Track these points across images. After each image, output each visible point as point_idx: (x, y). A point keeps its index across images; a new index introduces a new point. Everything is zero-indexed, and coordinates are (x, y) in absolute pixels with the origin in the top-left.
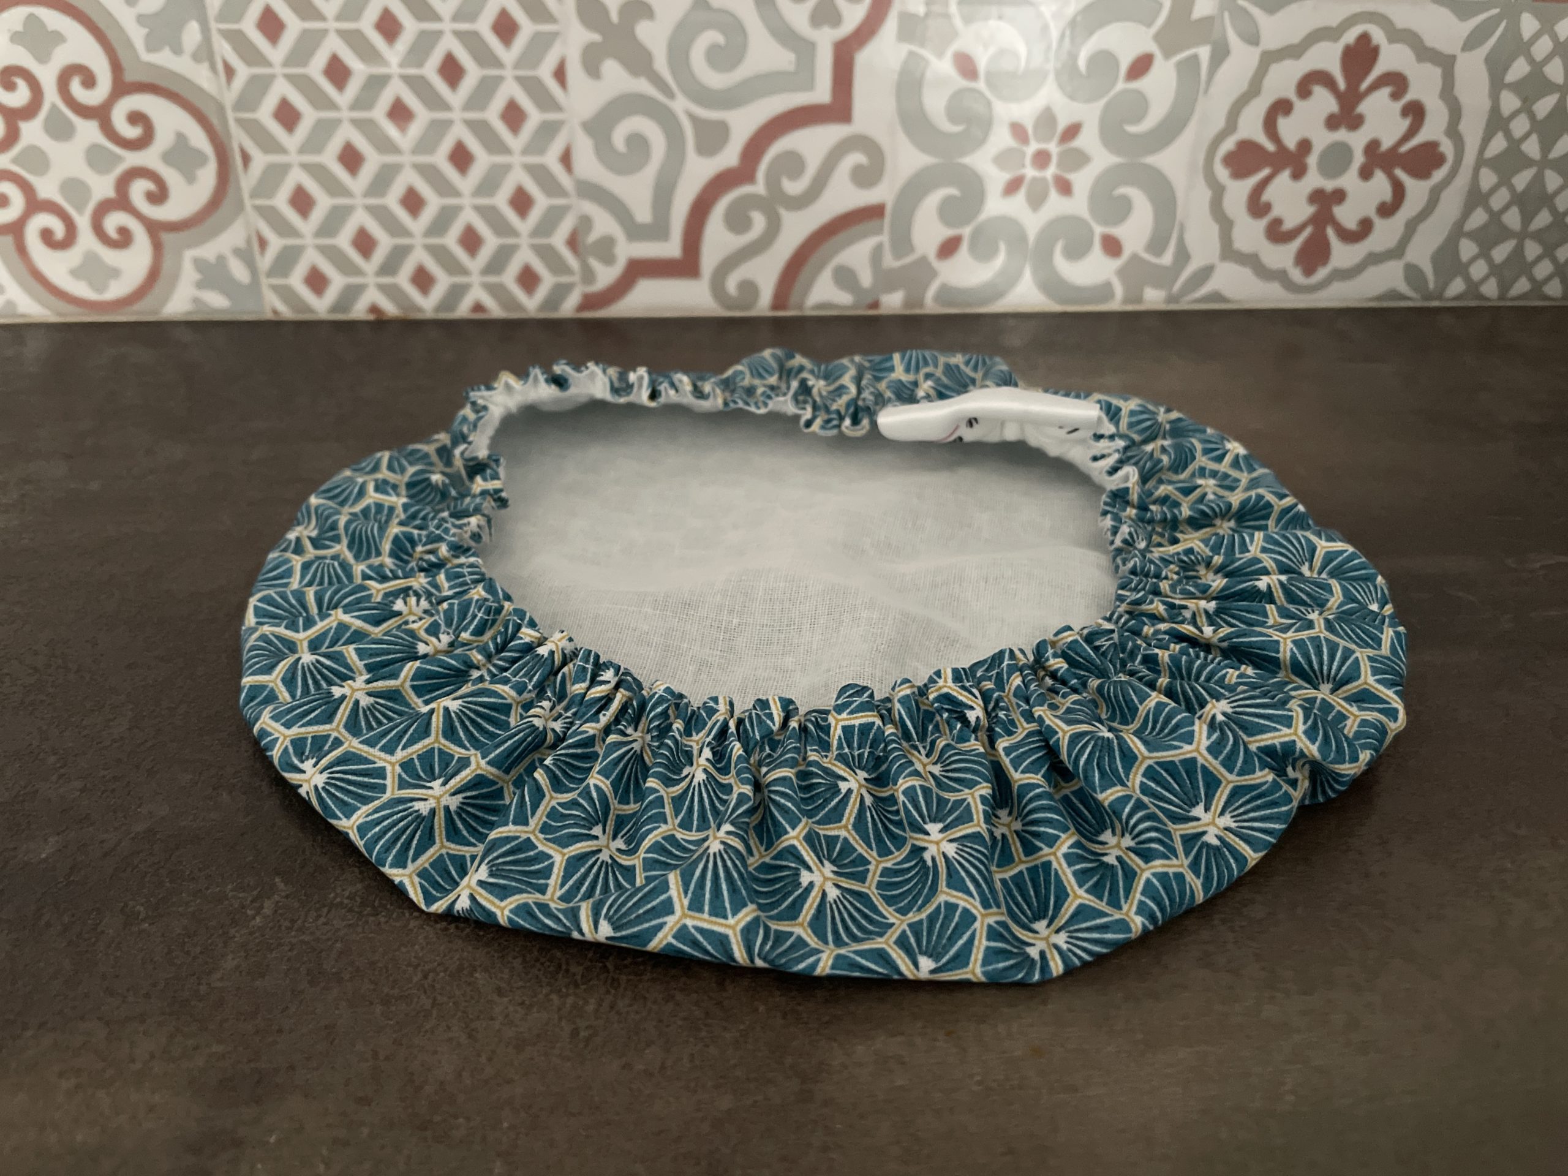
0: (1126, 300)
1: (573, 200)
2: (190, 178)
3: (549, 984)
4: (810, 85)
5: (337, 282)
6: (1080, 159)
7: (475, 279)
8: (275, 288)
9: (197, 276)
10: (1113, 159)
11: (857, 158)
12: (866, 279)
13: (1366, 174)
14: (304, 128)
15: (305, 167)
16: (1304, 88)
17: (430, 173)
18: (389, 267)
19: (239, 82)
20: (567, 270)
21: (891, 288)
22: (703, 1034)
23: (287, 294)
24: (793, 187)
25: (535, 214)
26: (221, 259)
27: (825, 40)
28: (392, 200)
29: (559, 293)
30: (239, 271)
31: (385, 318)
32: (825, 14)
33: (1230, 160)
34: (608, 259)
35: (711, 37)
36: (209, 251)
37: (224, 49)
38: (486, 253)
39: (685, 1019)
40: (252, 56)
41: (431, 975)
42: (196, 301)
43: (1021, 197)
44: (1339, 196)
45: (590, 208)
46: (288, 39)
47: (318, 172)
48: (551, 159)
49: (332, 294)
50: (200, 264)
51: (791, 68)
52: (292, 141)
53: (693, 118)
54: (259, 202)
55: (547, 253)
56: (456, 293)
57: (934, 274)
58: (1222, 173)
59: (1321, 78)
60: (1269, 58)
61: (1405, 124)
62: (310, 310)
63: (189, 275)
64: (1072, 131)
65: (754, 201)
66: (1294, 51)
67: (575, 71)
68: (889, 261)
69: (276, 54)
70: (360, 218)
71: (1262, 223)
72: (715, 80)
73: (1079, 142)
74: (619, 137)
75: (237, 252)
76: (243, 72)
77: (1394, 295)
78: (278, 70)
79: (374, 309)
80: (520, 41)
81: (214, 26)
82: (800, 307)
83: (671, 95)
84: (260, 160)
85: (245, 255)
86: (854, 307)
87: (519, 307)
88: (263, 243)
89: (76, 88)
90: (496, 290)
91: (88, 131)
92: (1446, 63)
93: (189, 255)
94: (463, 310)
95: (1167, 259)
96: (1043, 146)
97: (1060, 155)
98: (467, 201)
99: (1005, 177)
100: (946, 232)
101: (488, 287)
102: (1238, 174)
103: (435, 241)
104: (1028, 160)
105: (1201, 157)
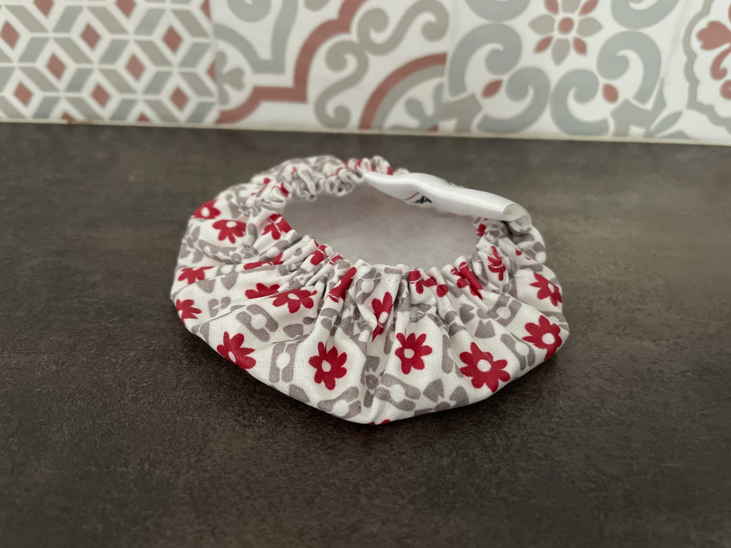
0: (616, 134)
1: (211, 40)
5: (38, 95)
6: (595, 27)
7: (140, 97)
10: (619, 29)
11: (427, 17)
12: (429, 109)
15: (10, 8)
17: (102, 14)
18: (76, 85)
20: (208, 93)
21: (447, 116)
23: (2, 103)
24: (378, 37)
25: (184, 49)
28: (75, 35)
29: (203, 109)
31: (74, 123)
33: (702, 35)
34: (239, 85)
38: (147, 77)
43: (548, 53)
45: (224, 46)
47: (19, 12)
48: (194, 6)
49: (35, 103)
55: (193, 80)
56: (126, 106)
57: (479, 107)
58: (696, 44)
62: (20, 116)
64: (592, 5)
65: (348, 47)
68: (447, 97)
70: (52, 48)
73: (595, 14)
79: (66, 116)
82: (380, 127)
86: (419, 129)
87: (173, 119)
90: (156, 105)
94: (132, 119)
95: (649, 105)
96: (569, 15)
97: (581, 22)
98: (131, 37)
99: (537, 38)
100: (491, 77)
101: (149, 103)
102: (707, 46)
103: (107, 67)
104: (556, 25)
105: (682, 32)
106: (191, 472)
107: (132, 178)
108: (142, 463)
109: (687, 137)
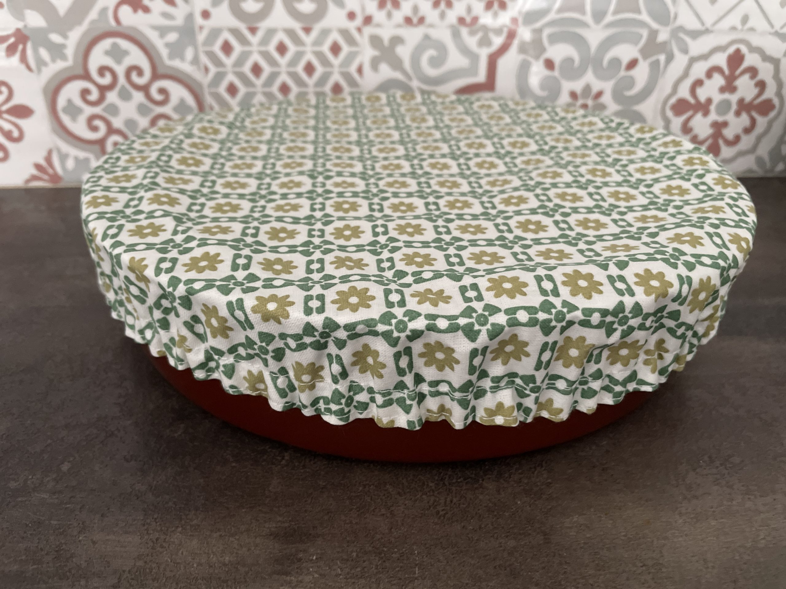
3: (420, 490)
4: (476, 74)
6: (603, 107)
10: (618, 107)
13: (738, 114)
14: (240, 96)
16: (709, 74)
19: (211, 75)
22: (495, 513)
27: (484, 53)
32: (485, 42)
33: (674, 108)
35: (432, 52)
37: (204, 60)
39: (485, 507)
40: (218, 63)
41: (367, 486)
44: (725, 124)
46: (235, 55)
51: (468, 66)
52: (234, 101)
53: (421, 90)
58: (670, 114)
59: (717, 69)
60: (693, 60)
61: (756, 91)
64: (599, 94)
66: (705, 57)
67: (367, 69)
69: (229, 61)
71: (689, 136)
72: (432, 72)
73: (602, 100)
76: (213, 70)
77: (750, 171)
78: (229, 69)
80: (342, 55)
81: (201, 49)
83: (410, 79)
89: (134, 77)
91: (138, 97)
92: (776, 62)
96: (585, 101)
97: (593, 105)
102: (677, 114)
105: (659, 106)
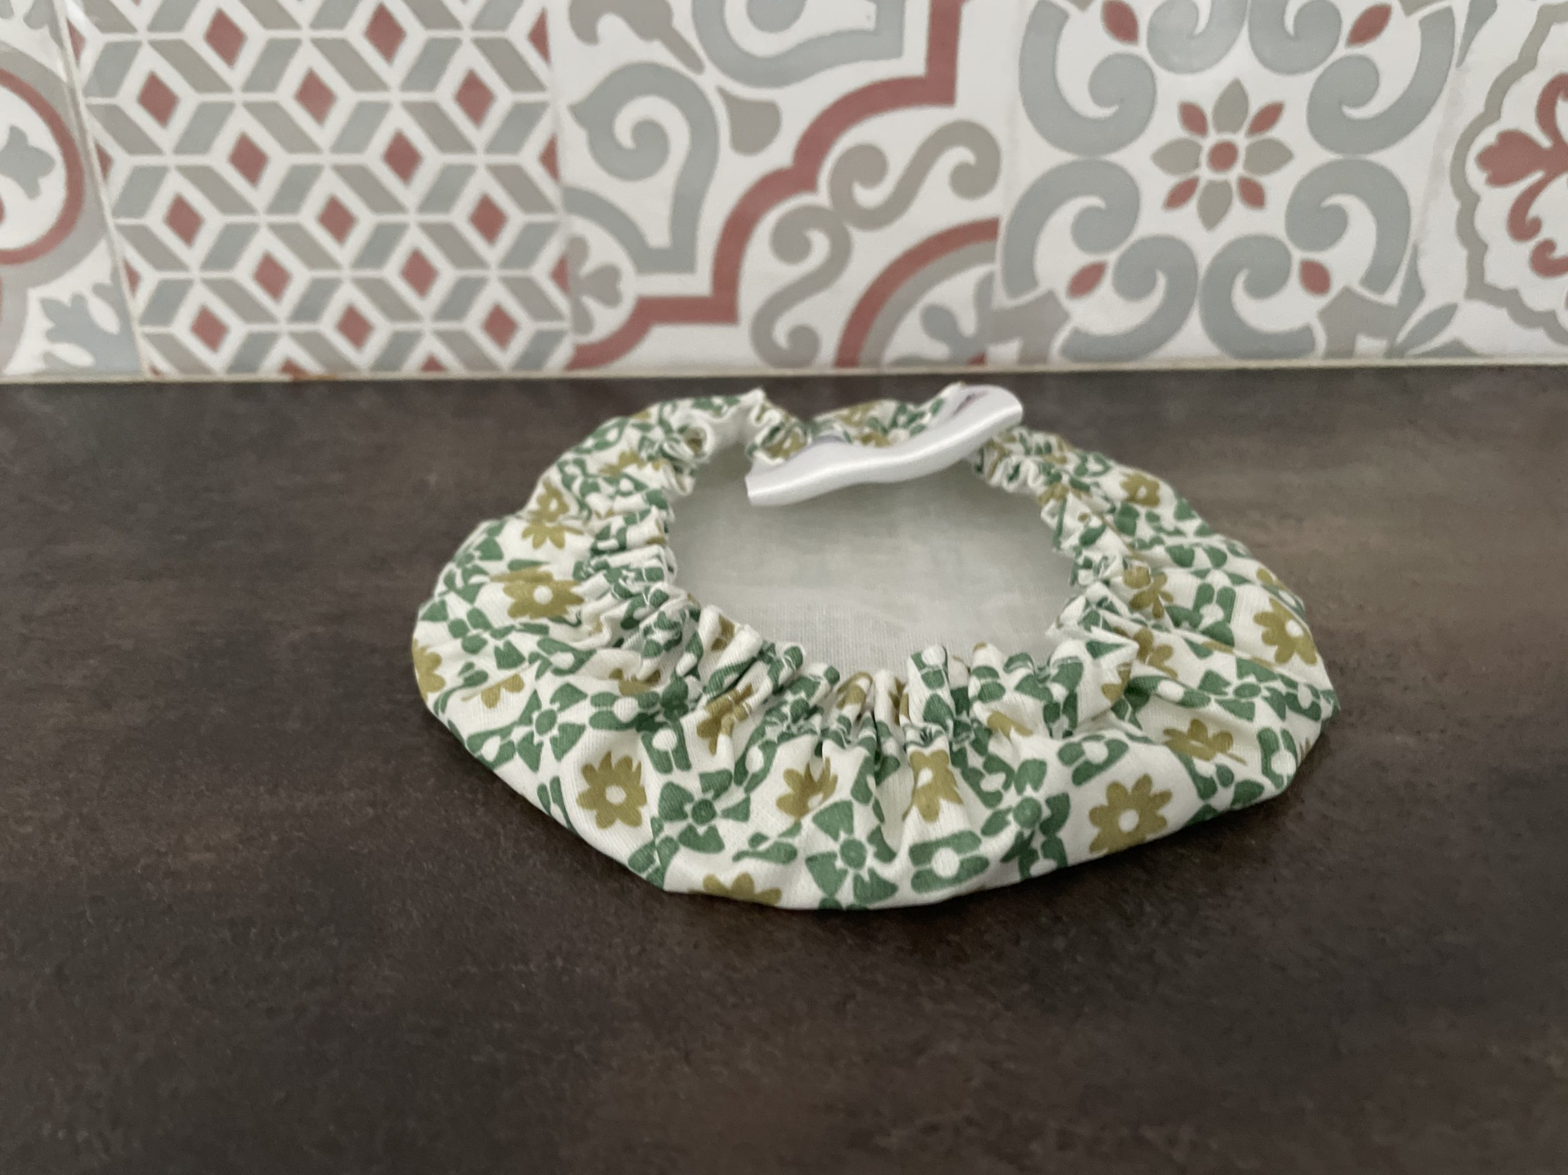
0: (1329, 354)
1: (559, 216)
2: (32, 190)
4: (896, 51)
5: (237, 331)
6: (1280, 155)
7: (427, 326)
8: (152, 339)
9: (48, 324)
10: (1325, 156)
11: (959, 155)
12: (968, 324)
14: (181, 118)
15: (185, 171)
17: (357, 178)
18: (308, 310)
19: (90, 55)
20: (553, 313)
21: (1002, 337)
23: (168, 346)
24: (869, 197)
25: (508, 236)
26: (78, 300)
28: (308, 217)
29: (544, 343)
30: (105, 317)
31: (303, 378)
33: (1486, 159)
34: (611, 298)
36: (62, 289)
38: (440, 290)
42: (48, 356)
43: (1191, 207)
45: (581, 226)
47: (202, 178)
48: (528, 157)
49: (231, 345)
50: (50, 307)
51: (870, 25)
52: (166, 136)
53: (729, 99)
54: (124, 221)
55: (525, 290)
56: (401, 344)
57: (1065, 317)
58: (1476, 177)
60: (1550, 17)
62: (205, 370)
63: (36, 323)
64: (1271, 115)
65: (812, 216)
67: (560, 31)
68: (1002, 299)
69: (138, 11)
70: (264, 243)
71: (1527, 248)
72: (759, 43)
73: (1278, 132)
74: (623, 128)
75: (99, 290)
76: (95, 40)
78: (143, 35)
79: (289, 366)
82: (876, 362)
83: (698, 67)
84: (124, 163)
85: (109, 294)
86: (949, 362)
87: (489, 364)
88: (134, 278)
90: (456, 341)
93: (35, 295)
94: (411, 368)
95: (1392, 296)
96: (1227, 137)
97: (1250, 150)
98: (412, 218)
99: (1169, 182)
100: (1083, 259)
101: (444, 337)
102: (1498, 179)
103: (369, 273)
104: (1204, 158)
105: (1449, 154)
106: (635, 970)
107: (432, 479)
108: (551, 957)
109: (1468, 352)
